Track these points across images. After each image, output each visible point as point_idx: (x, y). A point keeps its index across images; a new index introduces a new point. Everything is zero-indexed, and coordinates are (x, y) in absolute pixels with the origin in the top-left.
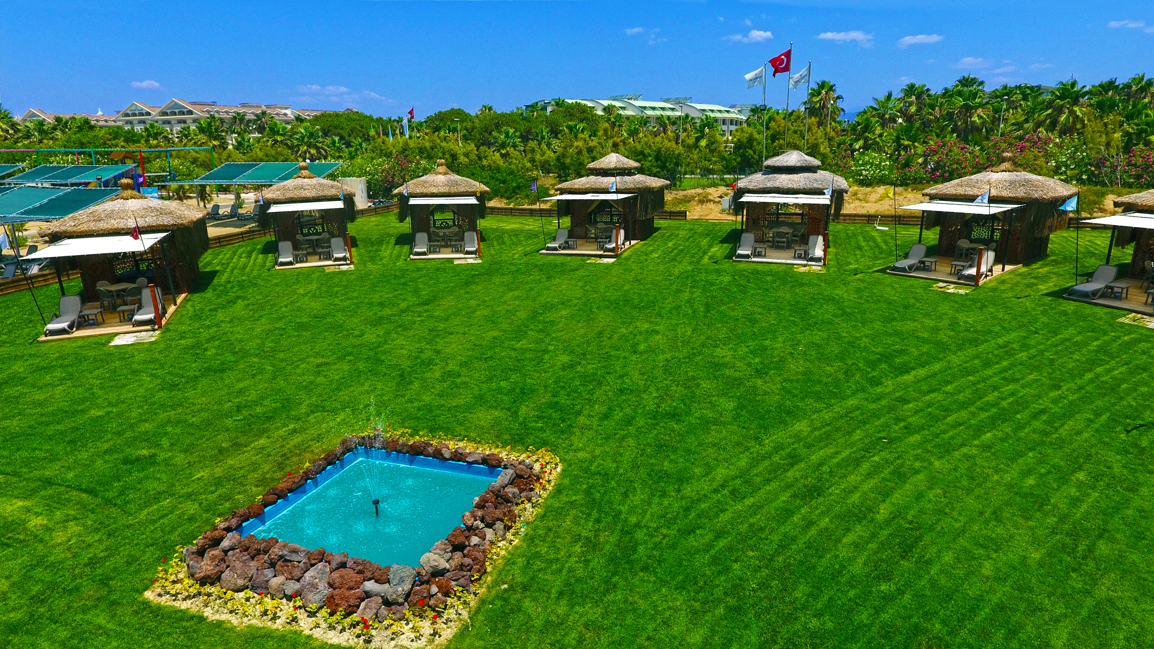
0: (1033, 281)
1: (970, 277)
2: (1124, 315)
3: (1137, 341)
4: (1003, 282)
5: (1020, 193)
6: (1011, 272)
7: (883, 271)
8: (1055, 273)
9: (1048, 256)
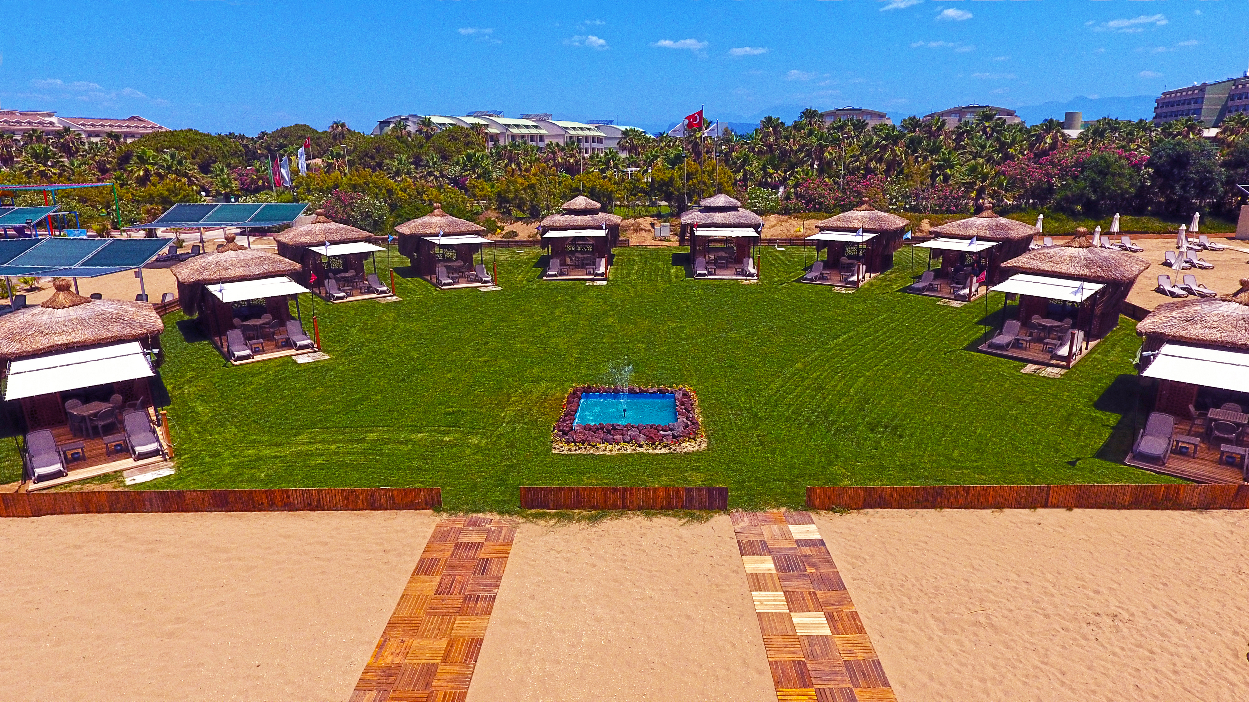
0: (888, 283)
1: (853, 282)
2: (940, 300)
3: (947, 314)
4: (872, 284)
5: (876, 226)
6: (875, 278)
7: (798, 281)
8: (899, 277)
9: (893, 266)
